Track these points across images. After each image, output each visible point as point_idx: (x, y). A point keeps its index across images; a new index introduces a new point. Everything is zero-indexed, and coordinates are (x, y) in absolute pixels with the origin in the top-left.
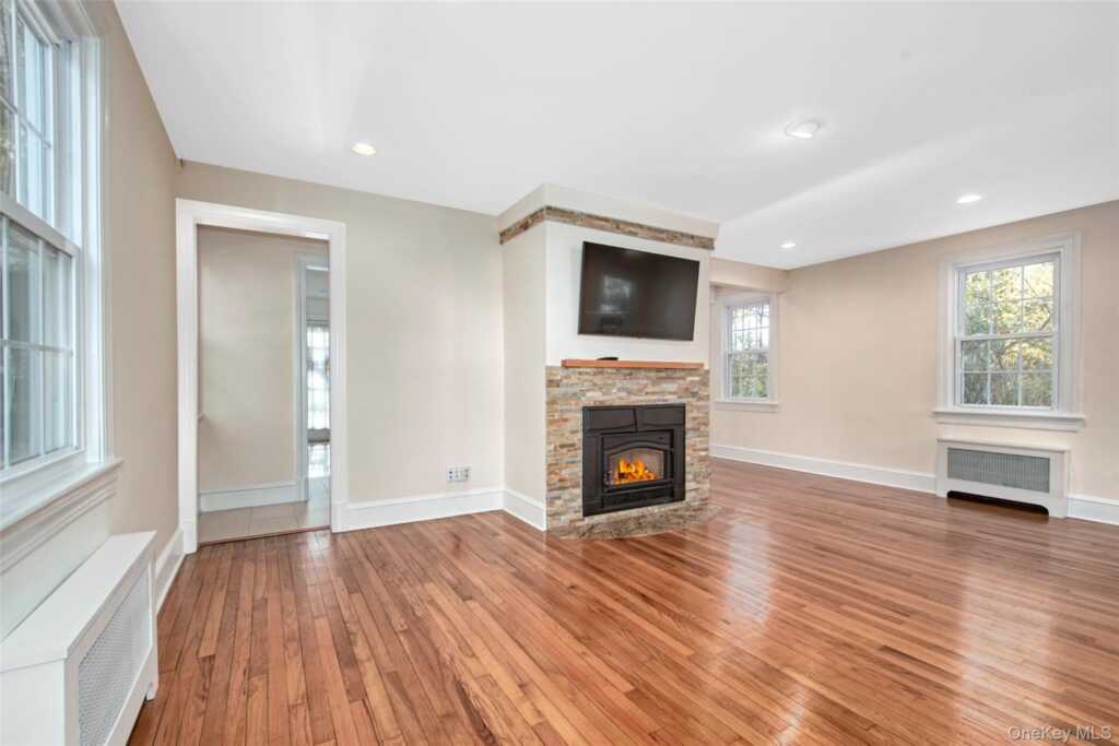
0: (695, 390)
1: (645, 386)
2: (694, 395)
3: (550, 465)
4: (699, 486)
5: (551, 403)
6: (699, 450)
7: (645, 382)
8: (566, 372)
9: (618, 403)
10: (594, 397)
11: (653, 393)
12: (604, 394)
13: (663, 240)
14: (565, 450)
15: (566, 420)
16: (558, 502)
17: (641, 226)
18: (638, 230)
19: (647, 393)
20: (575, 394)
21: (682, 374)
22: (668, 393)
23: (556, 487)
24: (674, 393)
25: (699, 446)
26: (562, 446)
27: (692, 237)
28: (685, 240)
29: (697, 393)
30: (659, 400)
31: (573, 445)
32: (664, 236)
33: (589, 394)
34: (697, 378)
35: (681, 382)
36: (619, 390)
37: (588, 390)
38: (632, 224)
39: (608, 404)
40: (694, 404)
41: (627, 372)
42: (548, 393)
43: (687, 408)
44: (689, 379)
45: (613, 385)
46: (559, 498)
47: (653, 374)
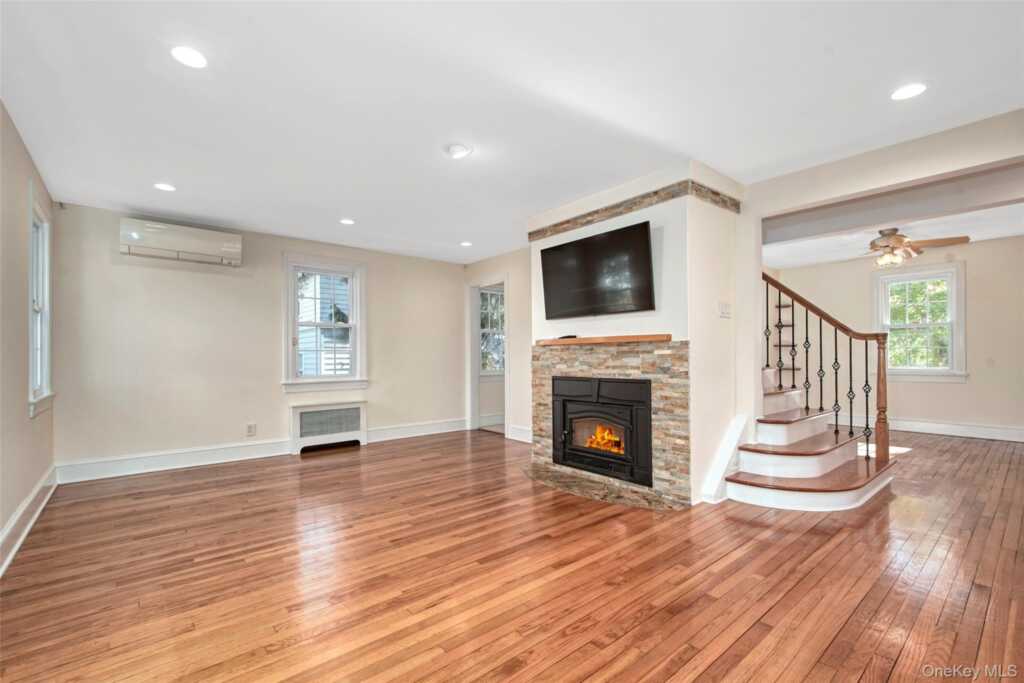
0: (666, 365)
1: (605, 360)
2: (665, 371)
3: (534, 417)
4: (673, 478)
5: (534, 372)
6: (673, 436)
7: (605, 356)
8: (542, 350)
9: (580, 375)
10: (562, 369)
11: (614, 367)
12: (568, 367)
13: (621, 213)
14: (542, 408)
15: (543, 385)
16: (539, 446)
17: (596, 212)
18: (596, 216)
19: (608, 367)
20: (548, 366)
21: (649, 348)
22: (632, 368)
23: (538, 433)
24: (638, 368)
25: (672, 431)
26: (540, 404)
27: (656, 193)
28: (647, 200)
29: (669, 369)
30: (620, 375)
31: (546, 405)
32: (621, 209)
33: (558, 366)
34: (668, 352)
35: (646, 356)
36: (582, 363)
37: (559, 363)
38: (589, 214)
39: (573, 375)
40: (664, 381)
41: (588, 347)
42: (533, 365)
43: (653, 385)
44: (656, 352)
45: (576, 359)
46: (538, 442)
47: (613, 349)
